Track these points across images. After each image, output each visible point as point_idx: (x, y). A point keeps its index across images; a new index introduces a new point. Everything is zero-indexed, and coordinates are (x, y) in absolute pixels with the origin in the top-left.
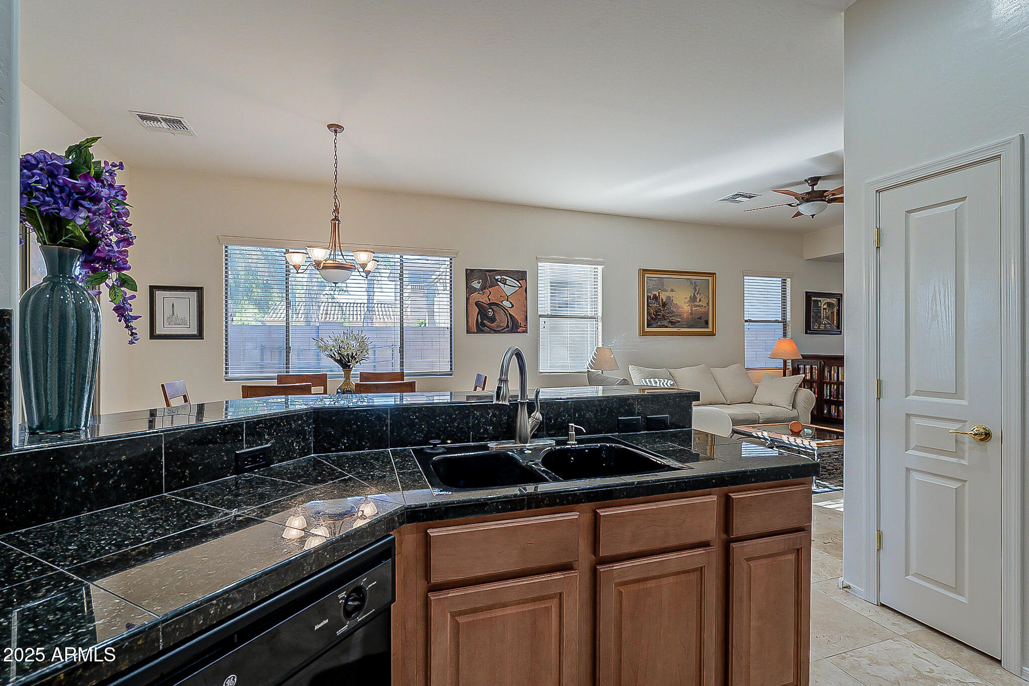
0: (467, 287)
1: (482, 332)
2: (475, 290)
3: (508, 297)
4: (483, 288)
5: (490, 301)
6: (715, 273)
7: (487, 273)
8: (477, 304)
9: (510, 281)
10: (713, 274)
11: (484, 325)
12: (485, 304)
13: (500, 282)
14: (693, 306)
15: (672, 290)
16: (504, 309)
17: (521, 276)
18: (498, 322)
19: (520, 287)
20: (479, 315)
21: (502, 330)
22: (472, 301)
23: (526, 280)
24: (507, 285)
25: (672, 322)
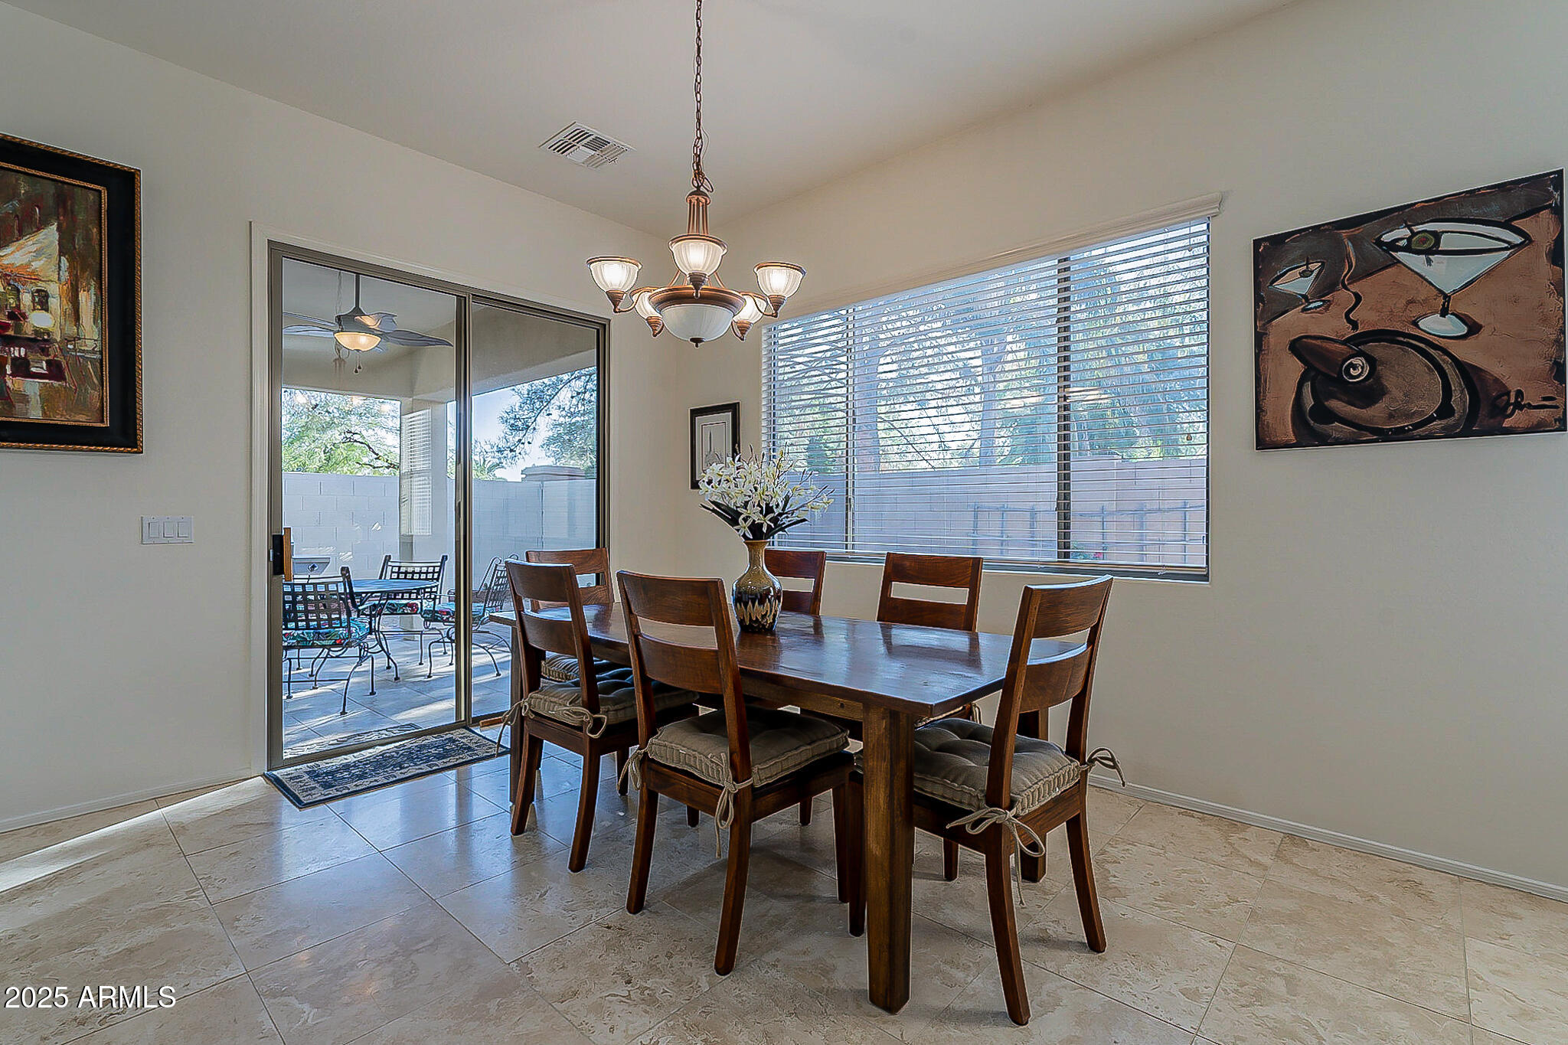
0: (1258, 299)
1: (1324, 440)
2: (1291, 301)
3: (1447, 299)
4: (1326, 288)
7: (1344, 233)
9: (1454, 234)
11: (1331, 416)
13: (1407, 249)
16: (1428, 348)
18: (1394, 400)
21: (1416, 426)
22: (1278, 341)
24: (1444, 253)
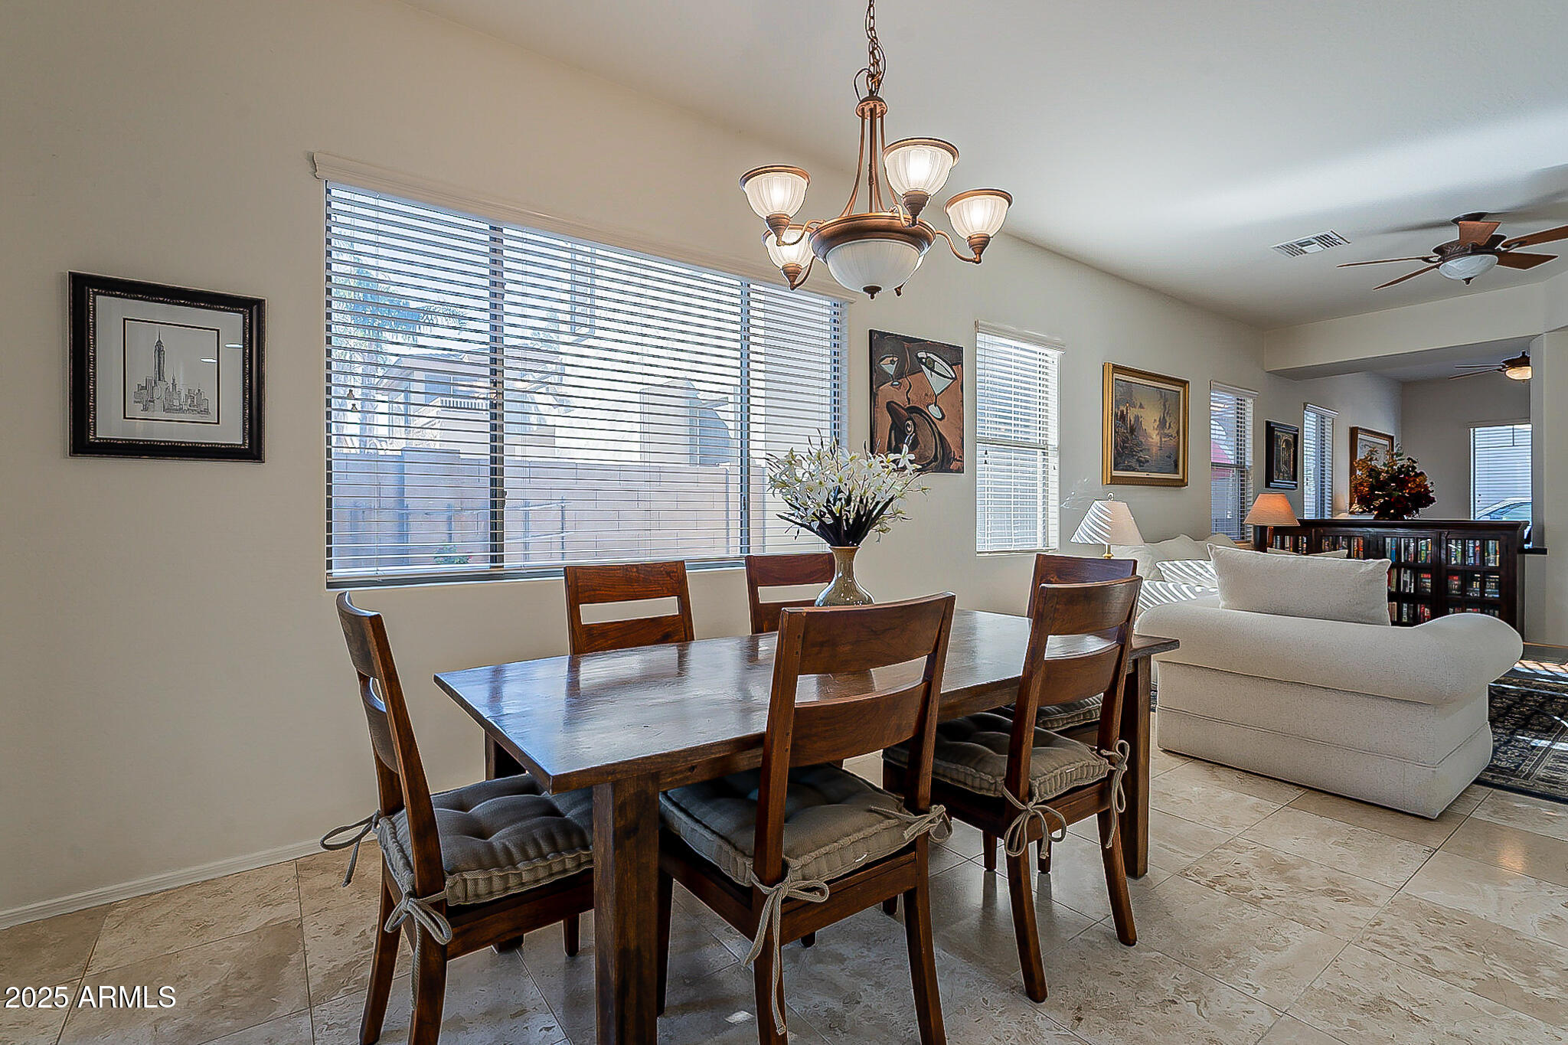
0: (871, 370)
2: (886, 377)
3: (936, 397)
4: (900, 374)
5: (909, 404)
6: (1188, 382)
7: (906, 344)
8: (891, 407)
9: (938, 363)
10: (1184, 383)
12: (903, 408)
13: (925, 364)
14: (1163, 436)
15: (1141, 407)
16: (930, 420)
17: (954, 355)
18: (921, 448)
19: (954, 379)
20: (893, 432)
21: (928, 464)
22: (882, 402)
23: (962, 367)
24: (936, 372)
25: (1140, 462)
